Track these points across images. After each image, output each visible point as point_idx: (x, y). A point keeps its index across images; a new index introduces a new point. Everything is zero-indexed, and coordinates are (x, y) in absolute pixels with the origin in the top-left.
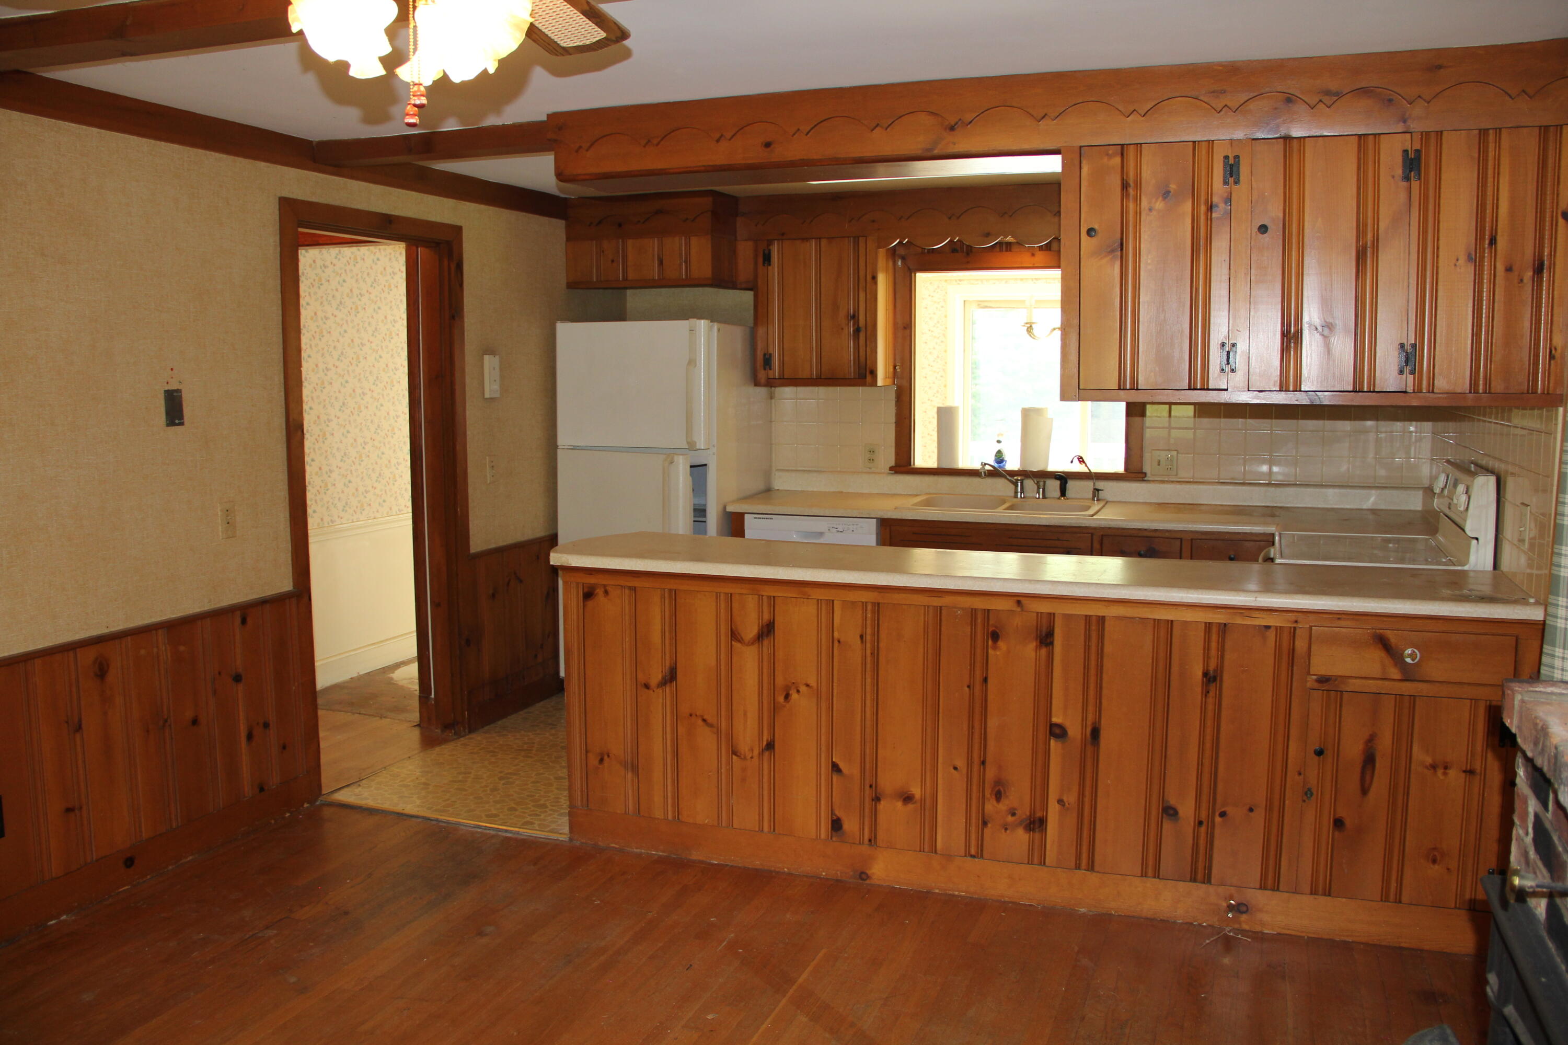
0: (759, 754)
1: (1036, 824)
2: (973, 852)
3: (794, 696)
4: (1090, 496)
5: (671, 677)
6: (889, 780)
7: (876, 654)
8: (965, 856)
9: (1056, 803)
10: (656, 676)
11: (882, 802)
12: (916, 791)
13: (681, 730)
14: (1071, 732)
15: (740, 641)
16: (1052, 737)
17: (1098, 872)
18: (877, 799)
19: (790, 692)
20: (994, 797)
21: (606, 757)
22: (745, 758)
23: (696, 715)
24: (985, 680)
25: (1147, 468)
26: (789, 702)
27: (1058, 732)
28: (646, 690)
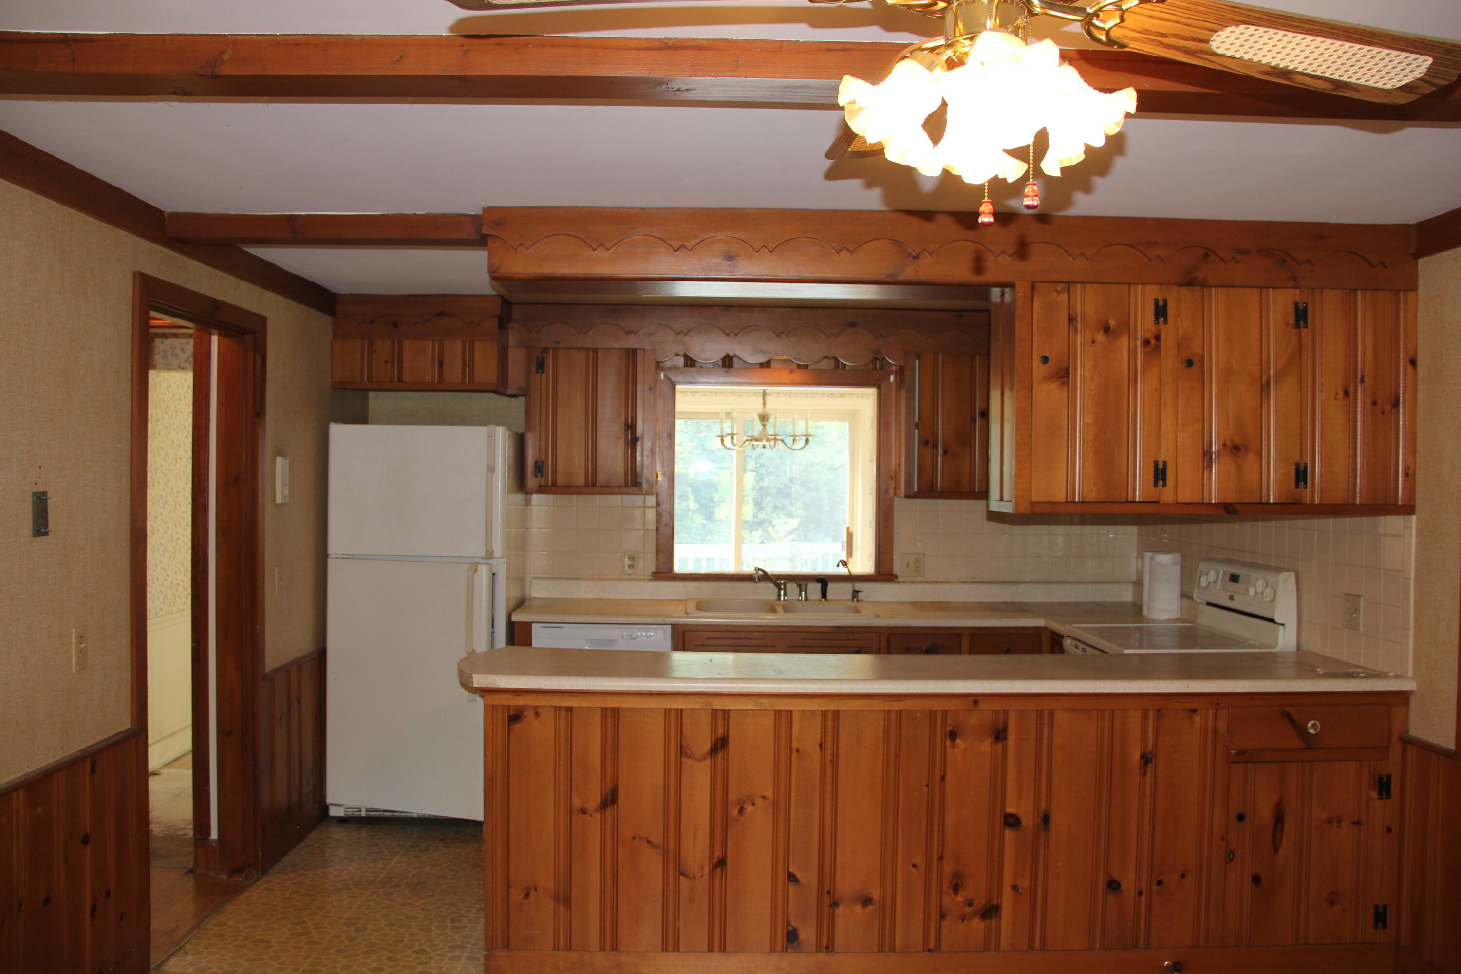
0: (710, 871)
1: (990, 912)
2: (931, 946)
3: (749, 809)
4: (850, 597)
5: (610, 800)
6: (846, 885)
7: (835, 760)
8: (924, 951)
9: (1010, 889)
10: (595, 799)
11: (840, 908)
12: (876, 894)
13: (622, 854)
14: (1024, 822)
15: (692, 757)
16: (1006, 827)
17: (1049, 950)
18: (834, 905)
19: (745, 806)
20: (951, 890)
21: (532, 892)
22: (694, 878)
23: (640, 838)
24: (943, 778)
25: (896, 570)
26: (743, 815)
27: (1012, 821)
28: (584, 816)
